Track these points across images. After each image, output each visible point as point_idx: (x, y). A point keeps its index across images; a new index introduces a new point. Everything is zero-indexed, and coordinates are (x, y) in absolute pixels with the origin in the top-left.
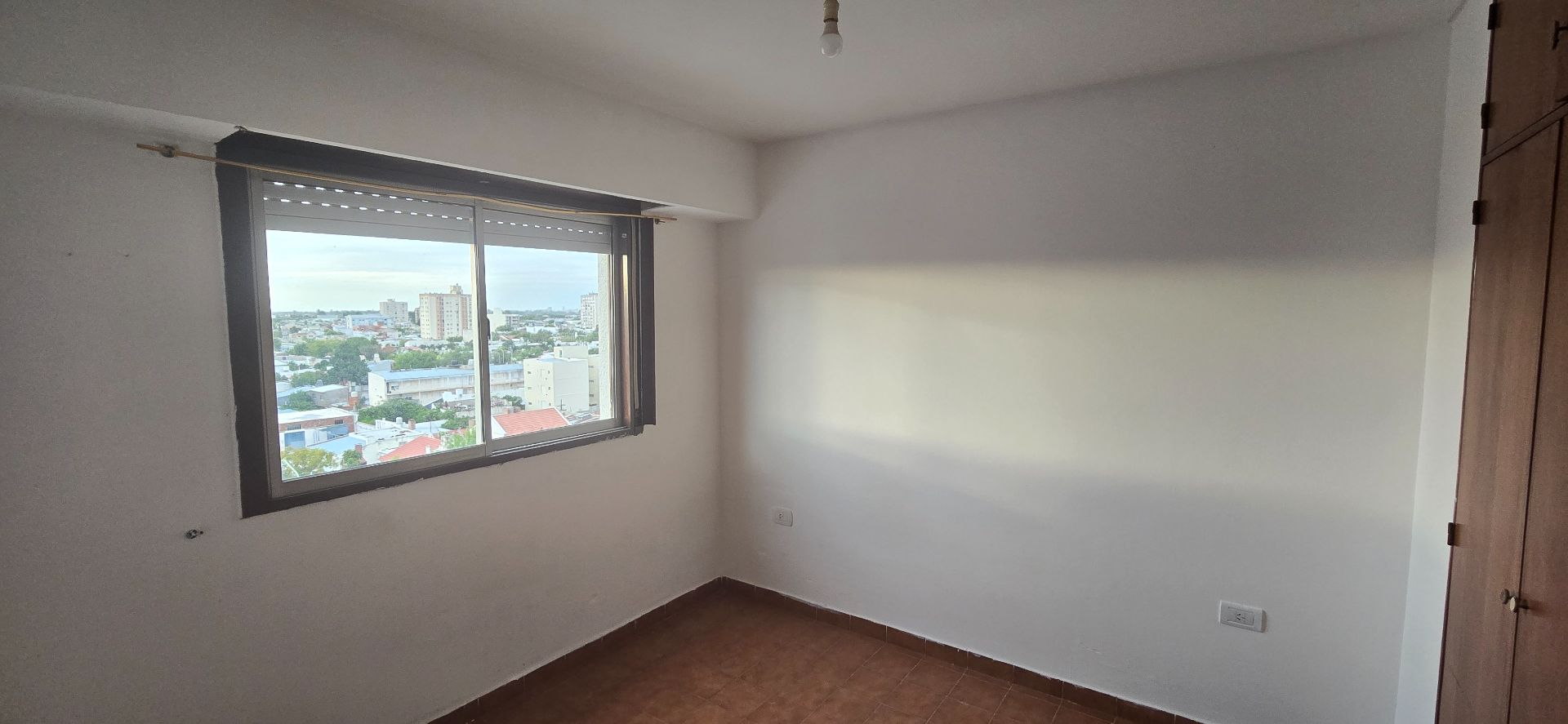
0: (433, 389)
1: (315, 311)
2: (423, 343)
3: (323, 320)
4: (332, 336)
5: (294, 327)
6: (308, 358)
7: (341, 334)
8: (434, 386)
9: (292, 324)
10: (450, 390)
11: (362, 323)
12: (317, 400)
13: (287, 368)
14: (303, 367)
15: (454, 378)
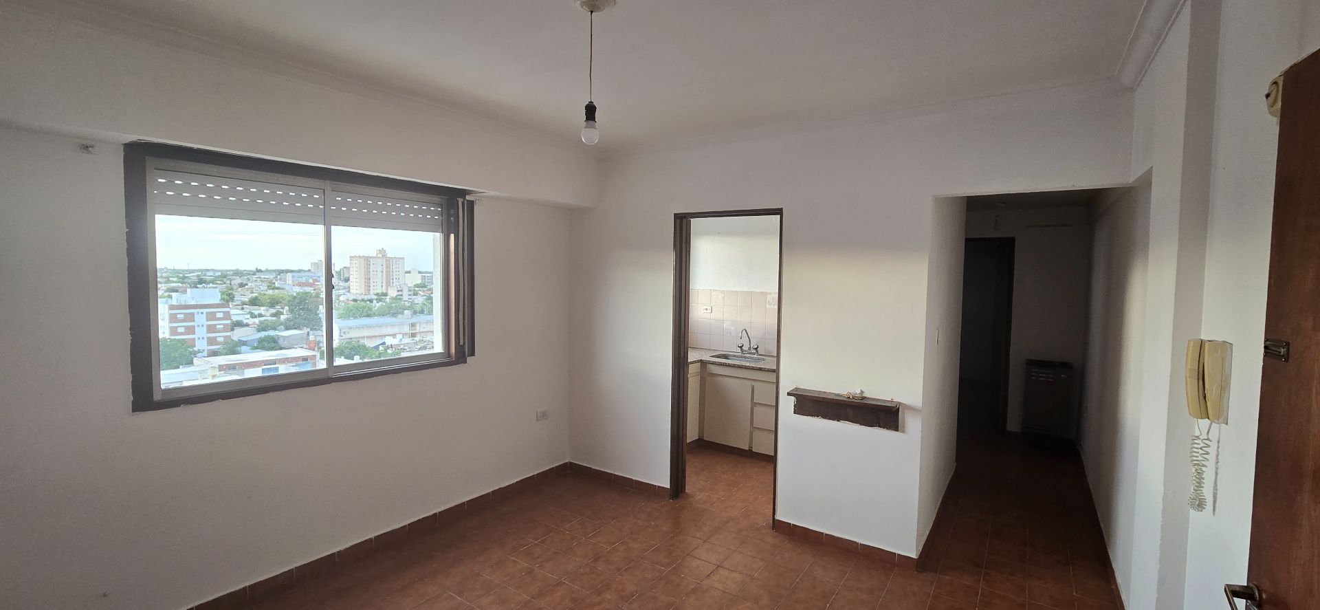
0: (376, 334)
1: (254, 269)
2: (355, 297)
3: (262, 277)
4: (276, 291)
5: (242, 283)
6: (262, 308)
7: (282, 289)
8: (377, 332)
9: (238, 281)
10: (390, 335)
11: (300, 280)
12: (281, 342)
13: (248, 316)
14: (260, 315)
15: (394, 325)
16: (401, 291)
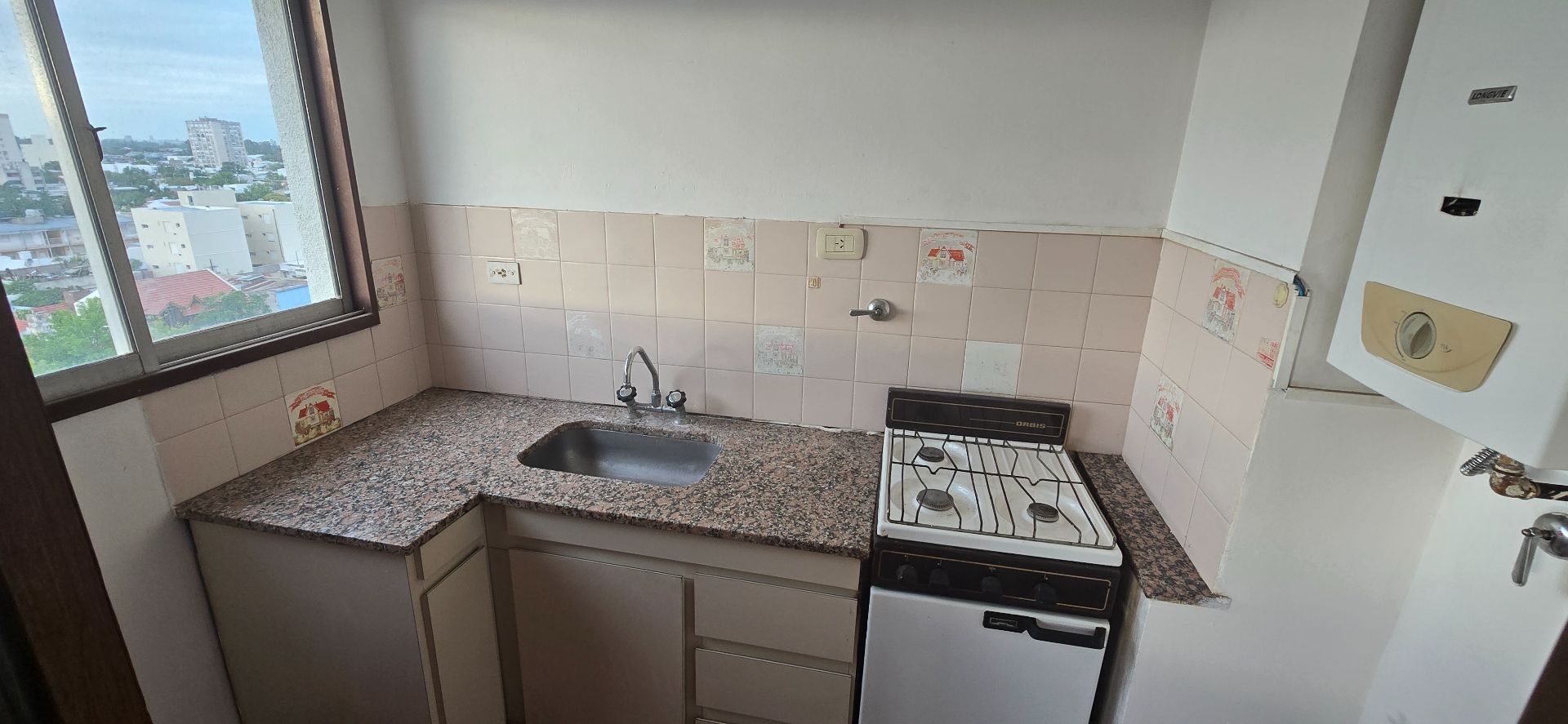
16: (17, 174)
